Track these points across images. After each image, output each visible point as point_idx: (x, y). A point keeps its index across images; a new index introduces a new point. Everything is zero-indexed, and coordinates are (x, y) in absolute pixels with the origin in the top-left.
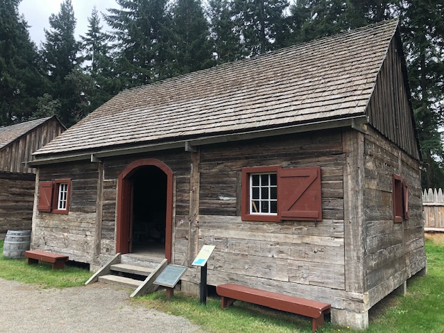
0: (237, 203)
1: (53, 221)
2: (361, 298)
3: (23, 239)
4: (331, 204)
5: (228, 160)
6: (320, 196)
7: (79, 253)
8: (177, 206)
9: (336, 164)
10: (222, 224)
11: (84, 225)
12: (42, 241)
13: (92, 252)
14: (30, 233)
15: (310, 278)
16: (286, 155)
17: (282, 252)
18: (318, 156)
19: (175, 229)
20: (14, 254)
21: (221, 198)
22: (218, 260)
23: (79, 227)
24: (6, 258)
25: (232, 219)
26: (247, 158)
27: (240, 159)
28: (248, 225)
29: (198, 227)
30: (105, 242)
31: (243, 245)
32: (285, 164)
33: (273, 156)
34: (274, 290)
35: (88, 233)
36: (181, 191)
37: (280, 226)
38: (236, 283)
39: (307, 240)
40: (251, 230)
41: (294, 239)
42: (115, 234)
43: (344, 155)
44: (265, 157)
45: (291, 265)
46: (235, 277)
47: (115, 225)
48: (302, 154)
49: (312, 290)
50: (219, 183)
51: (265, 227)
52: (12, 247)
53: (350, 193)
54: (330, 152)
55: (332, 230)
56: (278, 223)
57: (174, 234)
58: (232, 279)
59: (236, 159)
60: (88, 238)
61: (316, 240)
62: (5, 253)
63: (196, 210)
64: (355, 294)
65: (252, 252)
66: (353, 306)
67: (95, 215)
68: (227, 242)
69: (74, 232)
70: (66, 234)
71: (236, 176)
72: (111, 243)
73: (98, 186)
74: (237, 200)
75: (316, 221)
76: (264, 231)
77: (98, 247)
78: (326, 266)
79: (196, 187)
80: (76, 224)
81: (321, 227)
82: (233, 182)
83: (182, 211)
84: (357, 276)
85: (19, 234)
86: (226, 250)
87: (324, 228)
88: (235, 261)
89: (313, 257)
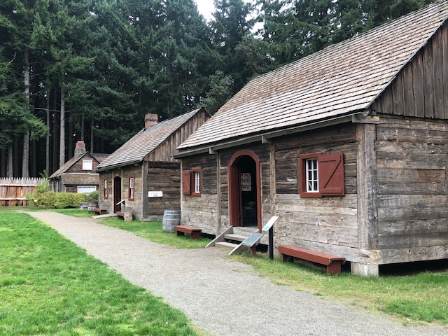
0: (297, 184)
1: (192, 202)
2: (367, 254)
3: (175, 217)
4: (350, 182)
5: (291, 149)
6: (343, 176)
7: (209, 227)
8: (263, 187)
9: (353, 150)
10: (289, 201)
11: (211, 204)
12: (187, 219)
13: (216, 225)
14: (180, 212)
15: (339, 240)
16: (325, 144)
17: (323, 221)
18: (342, 145)
19: (263, 205)
20: (170, 228)
21: (288, 180)
22: (288, 229)
23: (208, 206)
24: (164, 232)
25: (295, 197)
26: (302, 147)
27: (298, 148)
28: (303, 201)
29: (276, 203)
30: (224, 217)
31: (301, 217)
32: (323, 151)
33: (317, 145)
34: (320, 250)
35: (213, 211)
36: (265, 175)
37: (321, 201)
38: (299, 246)
39: (337, 211)
40: (306, 204)
41: (329, 210)
42: (229, 210)
43: (357, 143)
44: (313, 146)
45: (329, 230)
46: (298, 242)
47: (228, 203)
48: (333, 143)
49: (341, 249)
50: (286, 168)
51: (313, 201)
52: (168, 223)
53: (361, 173)
54: (349, 140)
55: (351, 202)
56: (320, 198)
57: (262, 210)
58: (296, 243)
59: (296, 148)
60: (214, 215)
61: (342, 210)
62: (164, 228)
63: (274, 191)
64: (364, 251)
65: (307, 222)
66: (363, 260)
67: (216, 196)
68: (292, 215)
69: (205, 210)
70: (200, 212)
71: (297, 162)
72: (226, 218)
73: (217, 173)
74: (297, 181)
75: (341, 195)
76: (313, 205)
77: (220, 221)
78: (348, 231)
79: (273, 172)
80: (206, 204)
81: (345, 200)
82: (294, 167)
83: (266, 192)
84: (365, 237)
85: (172, 213)
86: (292, 221)
87: (346, 201)
88: (298, 229)
89: (341, 224)
